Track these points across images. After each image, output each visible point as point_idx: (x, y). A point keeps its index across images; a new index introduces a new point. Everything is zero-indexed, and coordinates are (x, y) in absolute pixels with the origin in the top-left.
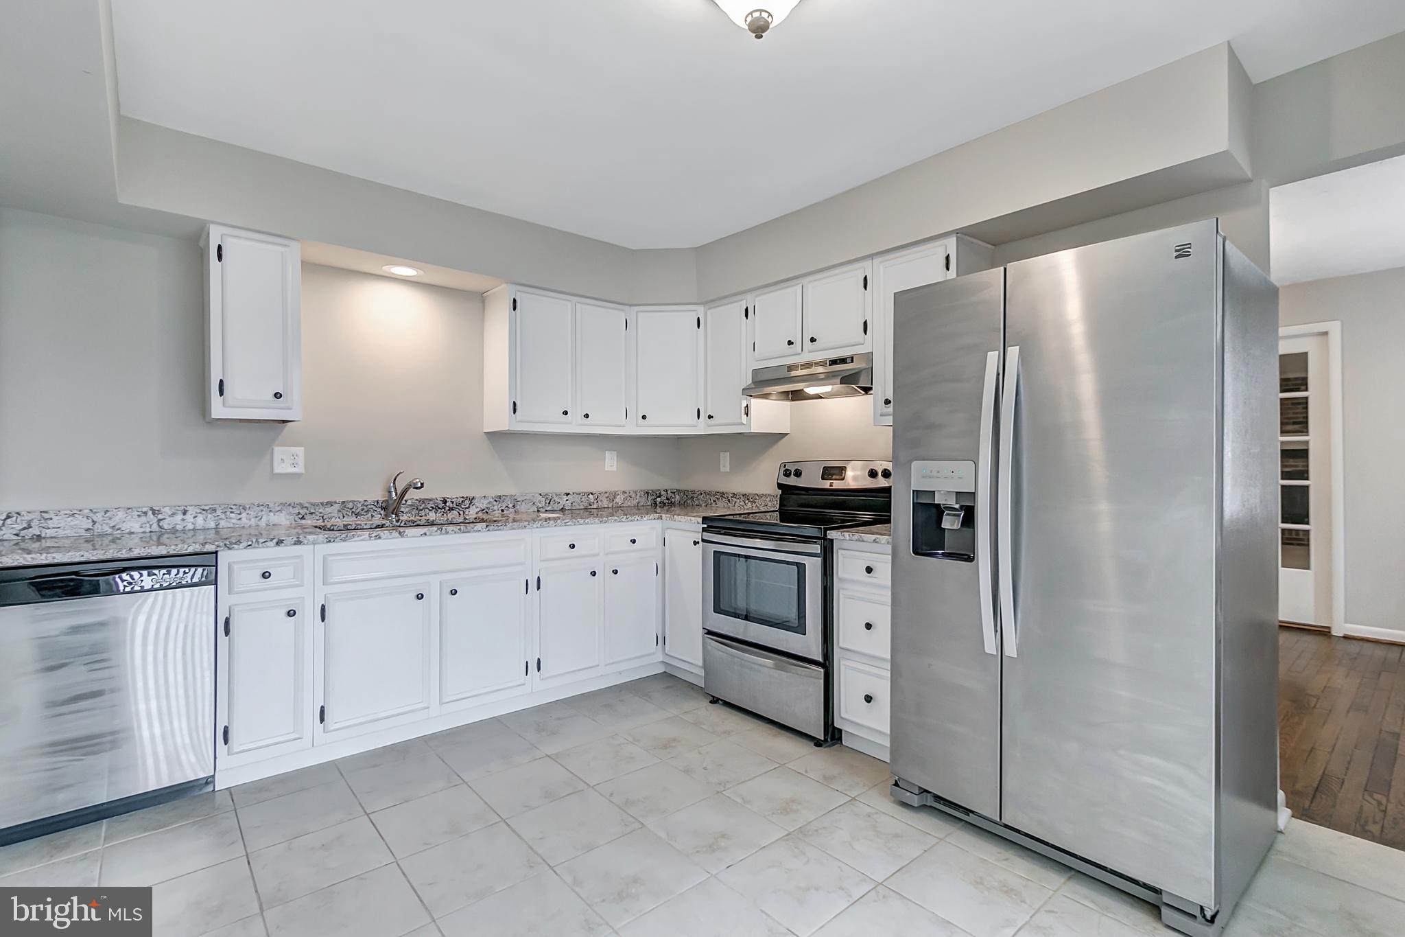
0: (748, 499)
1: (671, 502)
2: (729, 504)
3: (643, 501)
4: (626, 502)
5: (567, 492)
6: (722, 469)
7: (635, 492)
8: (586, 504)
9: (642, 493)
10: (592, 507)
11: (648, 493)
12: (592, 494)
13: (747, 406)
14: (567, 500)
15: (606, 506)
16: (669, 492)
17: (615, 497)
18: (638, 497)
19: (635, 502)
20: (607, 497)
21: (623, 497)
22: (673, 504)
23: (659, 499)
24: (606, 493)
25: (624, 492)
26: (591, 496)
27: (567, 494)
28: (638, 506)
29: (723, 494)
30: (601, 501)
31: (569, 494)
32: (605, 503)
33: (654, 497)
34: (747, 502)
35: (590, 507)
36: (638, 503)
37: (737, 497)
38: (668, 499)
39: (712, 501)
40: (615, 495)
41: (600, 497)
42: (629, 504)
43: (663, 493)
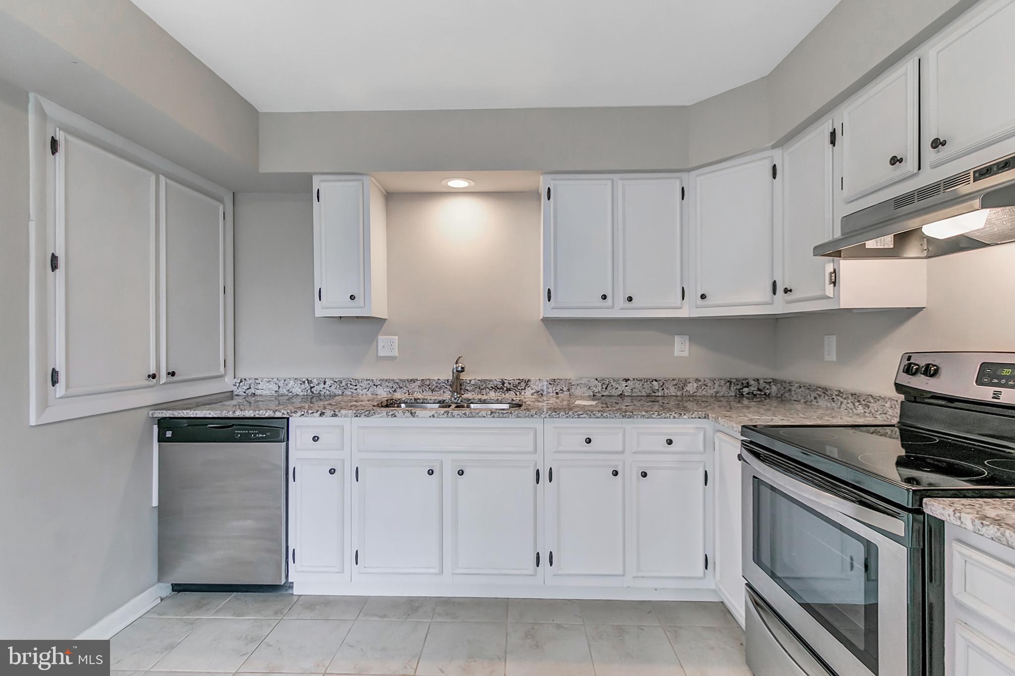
0: (859, 401)
1: (765, 394)
2: (834, 404)
3: (724, 391)
4: (700, 390)
5: (626, 377)
6: (827, 358)
7: (713, 381)
8: (649, 391)
9: (723, 382)
10: (657, 394)
11: (730, 382)
12: (656, 380)
13: (835, 271)
14: (626, 386)
15: (674, 394)
16: (761, 382)
17: (685, 385)
18: (716, 386)
19: (712, 392)
20: (676, 385)
21: (695, 385)
22: (768, 396)
23: (746, 390)
24: (674, 380)
25: (697, 380)
26: (654, 383)
27: (627, 380)
28: (716, 396)
29: (825, 390)
30: (667, 389)
31: (629, 380)
32: (672, 391)
33: (739, 387)
34: (857, 404)
35: (653, 394)
36: (717, 392)
37: (844, 396)
38: (759, 390)
39: (812, 398)
40: (686, 382)
41: (666, 384)
42: (704, 393)
43: (752, 382)
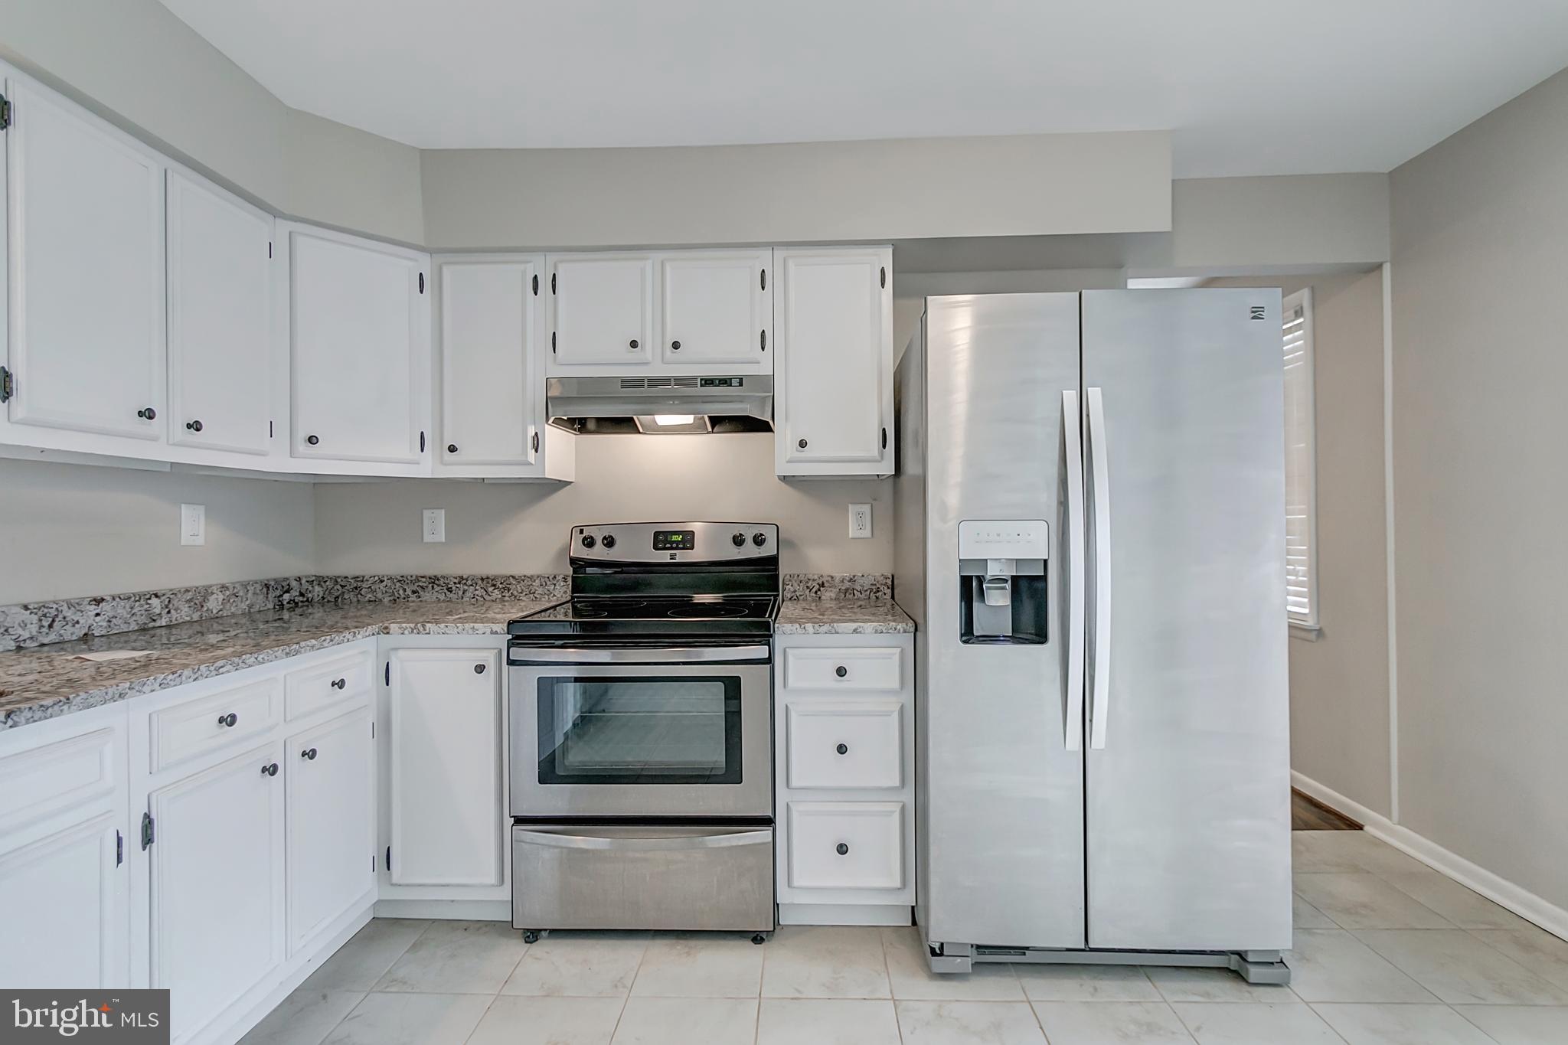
0: (494, 585)
1: (307, 600)
2: (451, 595)
3: (260, 602)
4: (228, 607)
5: (98, 594)
6: (428, 538)
7: (245, 586)
8: (143, 620)
9: (258, 587)
10: (158, 624)
11: (267, 586)
12: (156, 596)
13: (536, 434)
14: (98, 615)
15: (188, 619)
16: (303, 581)
17: (205, 599)
18: (250, 595)
19: (244, 606)
20: (190, 600)
21: (221, 597)
22: (309, 602)
23: (286, 596)
24: (187, 591)
25: (224, 587)
26: (155, 601)
27: (99, 601)
28: (250, 612)
29: (434, 580)
30: (176, 610)
31: (103, 600)
32: (184, 613)
33: (278, 593)
34: (491, 589)
35: (151, 625)
36: (250, 607)
37: (469, 582)
38: (302, 595)
39: (409, 592)
40: (205, 593)
41: (175, 602)
42: (233, 610)
43: (294, 584)
